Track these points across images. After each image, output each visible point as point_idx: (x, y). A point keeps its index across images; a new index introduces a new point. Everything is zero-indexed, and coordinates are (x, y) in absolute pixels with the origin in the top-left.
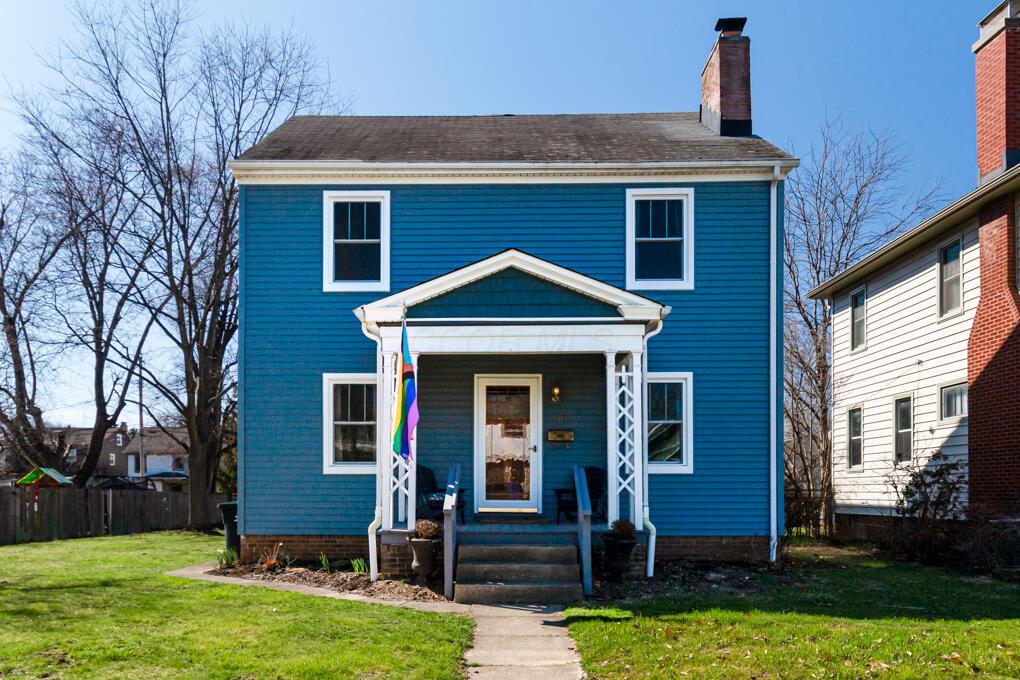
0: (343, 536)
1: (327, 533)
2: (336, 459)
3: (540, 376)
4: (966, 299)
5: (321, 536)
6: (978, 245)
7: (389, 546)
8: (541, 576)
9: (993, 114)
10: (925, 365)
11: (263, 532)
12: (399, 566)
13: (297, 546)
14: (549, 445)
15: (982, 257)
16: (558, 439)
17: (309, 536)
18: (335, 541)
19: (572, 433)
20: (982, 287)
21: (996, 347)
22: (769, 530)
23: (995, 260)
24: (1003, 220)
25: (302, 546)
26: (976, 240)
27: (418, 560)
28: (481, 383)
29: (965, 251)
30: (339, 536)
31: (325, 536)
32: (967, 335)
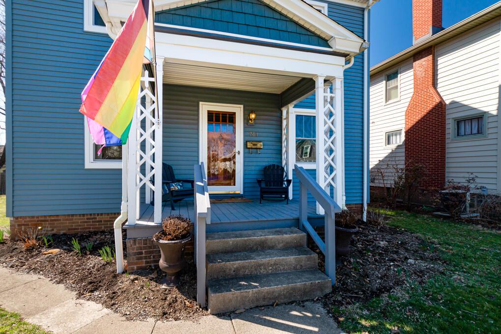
0: (102, 214)
1: (89, 212)
2: (96, 157)
3: (242, 106)
4: (401, 95)
5: (84, 215)
6: (413, 70)
7: (135, 240)
8: (286, 267)
9: (423, 12)
10: (376, 124)
11: (31, 214)
12: (146, 258)
13: (62, 223)
14: (247, 150)
15: (415, 75)
16: (253, 147)
17: (73, 215)
18: (96, 218)
19: (262, 143)
20: (415, 88)
21: (423, 114)
22: (363, 200)
23: (423, 75)
24: (430, 57)
25: (67, 223)
26: (412, 67)
27: (166, 260)
28: (205, 108)
29: (401, 75)
30: (98, 215)
31: (87, 215)
32: (405, 109)
